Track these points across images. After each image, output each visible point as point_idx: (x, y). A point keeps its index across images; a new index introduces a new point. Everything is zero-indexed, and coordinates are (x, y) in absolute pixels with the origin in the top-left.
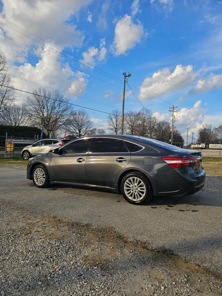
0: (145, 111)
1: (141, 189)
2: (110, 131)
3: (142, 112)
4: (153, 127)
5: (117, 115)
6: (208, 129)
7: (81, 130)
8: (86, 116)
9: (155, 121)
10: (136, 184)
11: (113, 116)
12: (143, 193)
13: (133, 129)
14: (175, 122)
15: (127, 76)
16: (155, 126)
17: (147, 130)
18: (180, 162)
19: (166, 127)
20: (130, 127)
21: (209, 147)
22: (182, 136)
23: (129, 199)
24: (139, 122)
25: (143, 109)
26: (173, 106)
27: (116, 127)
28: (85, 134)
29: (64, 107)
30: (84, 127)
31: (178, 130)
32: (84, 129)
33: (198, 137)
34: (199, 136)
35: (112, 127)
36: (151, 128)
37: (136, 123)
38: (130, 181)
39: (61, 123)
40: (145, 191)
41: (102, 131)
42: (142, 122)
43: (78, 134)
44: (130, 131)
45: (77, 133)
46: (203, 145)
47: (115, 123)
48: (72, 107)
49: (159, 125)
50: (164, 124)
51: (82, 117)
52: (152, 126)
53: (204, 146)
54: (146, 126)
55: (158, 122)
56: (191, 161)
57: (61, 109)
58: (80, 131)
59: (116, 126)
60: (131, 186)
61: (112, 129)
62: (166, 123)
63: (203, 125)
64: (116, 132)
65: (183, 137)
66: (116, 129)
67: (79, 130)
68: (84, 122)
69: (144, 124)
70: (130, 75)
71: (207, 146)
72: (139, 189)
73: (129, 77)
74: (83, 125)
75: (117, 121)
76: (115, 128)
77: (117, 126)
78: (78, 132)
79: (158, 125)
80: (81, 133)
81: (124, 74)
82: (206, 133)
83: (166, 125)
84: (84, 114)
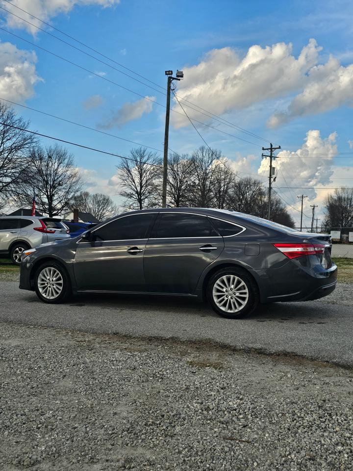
0: (207, 155)
1: (241, 293)
2: (125, 199)
3: (201, 156)
4: (226, 192)
5: (143, 160)
6: (346, 197)
7: (54, 195)
8: (66, 161)
9: (230, 179)
10: (232, 287)
11: (131, 165)
12: (244, 299)
13: (179, 196)
14: (274, 180)
15: (174, 79)
16: (229, 190)
17: (212, 198)
18: (300, 249)
19: (254, 192)
20: (173, 190)
21: (348, 238)
22: (289, 213)
23: (221, 310)
24: (192, 179)
25: (202, 149)
26: (271, 145)
27: (139, 190)
28: (63, 207)
29: (14, 139)
30: (60, 190)
31: (282, 201)
32: (61, 193)
33: (325, 215)
34: (327, 213)
35: (129, 191)
36: (221, 194)
37: (187, 182)
38: (223, 282)
39: (8, 180)
40: (247, 296)
41: (104, 199)
42: (199, 180)
43: (47, 207)
44: (173, 201)
45: (43, 204)
46: (336, 235)
47: (137, 180)
48: (35, 140)
49: (238, 186)
50: (250, 186)
51: (56, 165)
52: (222, 189)
53: (339, 238)
54: (210, 190)
55: (237, 180)
56: (316, 248)
57: (8, 144)
58: (50, 198)
59: (141, 189)
60: (224, 290)
61: (130, 196)
62: (255, 183)
63: (336, 189)
64: (140, 201)
65: (292, 217)
66: (139, 194)
67: (47, 196)
68: (63, 177)
69: (204, 185)
70: (182, 76)
71: (345, 236)
72: (237, 294)
73: (179, 80)
74: (59, 185)
75: (141, 177)
76: (137, 192)
77: (143, 189)
78: (46, 200)
79: (236, 186)
80: (55, 203)
81: (168, 73)
82: (341, 207)
83: (254, 189)
84: (61, 157)
